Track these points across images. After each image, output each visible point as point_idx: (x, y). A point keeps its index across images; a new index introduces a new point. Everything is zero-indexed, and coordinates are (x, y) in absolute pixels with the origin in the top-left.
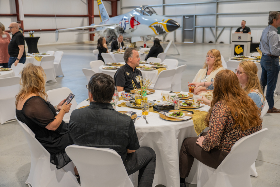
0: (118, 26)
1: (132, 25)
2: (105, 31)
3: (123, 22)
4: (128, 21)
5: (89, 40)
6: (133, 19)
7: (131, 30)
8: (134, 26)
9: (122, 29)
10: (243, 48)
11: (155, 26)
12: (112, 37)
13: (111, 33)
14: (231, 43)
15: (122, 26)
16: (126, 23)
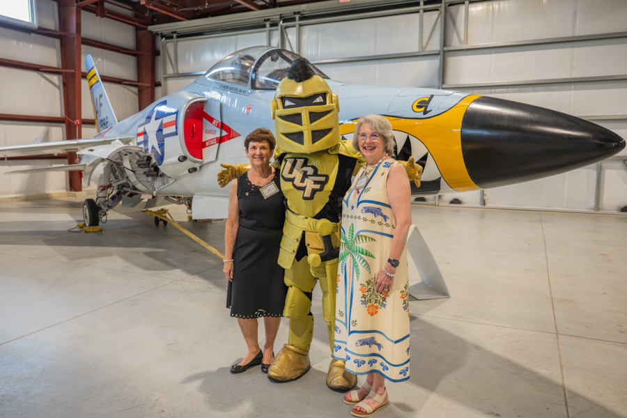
0: (133, 143)
1: (195, 145)
3: (152, 127)
4: (175, 123)
5: (66, 190)
6: (197, 114)
8: (204, 145)
9: (149, 158)
12: (122, 187)
13: (116, 171)
14: (484, 203)
15: (150, 147)
16: (166, 131)
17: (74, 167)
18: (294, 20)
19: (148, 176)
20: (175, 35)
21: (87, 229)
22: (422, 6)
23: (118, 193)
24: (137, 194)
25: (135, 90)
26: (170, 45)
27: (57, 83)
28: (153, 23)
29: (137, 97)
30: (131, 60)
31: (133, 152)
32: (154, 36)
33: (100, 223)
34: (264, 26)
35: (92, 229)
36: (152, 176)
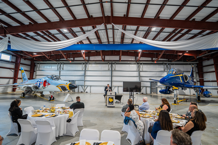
0: (34, 85)
1: (45, 85)
2: (24, 87)
3: (38, 83)
4: (42, 83)
6: (45, 82)
7: (43, 87)
8: (46, 85)
9: (37, 87)
10: (113, 99)
11: (61, 86)
12: (29, 91)
14: (91, 92)
16: (40, 83)
18: (62, 63)
20: (39, 63)
21: (22, 97)
22: (82, 64)
25: (29, 72)
26: (38, 65)
27: (13, 71)
28: (35, 61)
29: (30, 74)
30: (29, 67)
32: (35, 63)
33: (25, 96)
34: (57, 64)
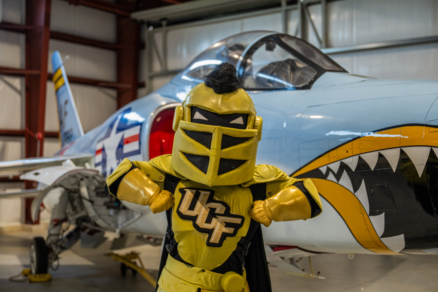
3: (111, 144)
4: (138, 138)
5: (21, 222)
12: (79, 222)
13: (74, 200)
15: (108, 169)
16: (127, 148)
17: (30, 193)
19: (109, 207)
20: (164, 23)
21: (32, 277)
23: (77, 230)
24: (98, 231)
25: (113, 93)
26: (158, 37)
27: (19, 87)
28: (138, 9)
30: (110, 56)
31: (89, 176)
32: (139, 25)
33: (50, 270)
34: (279, 6)
35: (38, 278)
36: (114, 208)
